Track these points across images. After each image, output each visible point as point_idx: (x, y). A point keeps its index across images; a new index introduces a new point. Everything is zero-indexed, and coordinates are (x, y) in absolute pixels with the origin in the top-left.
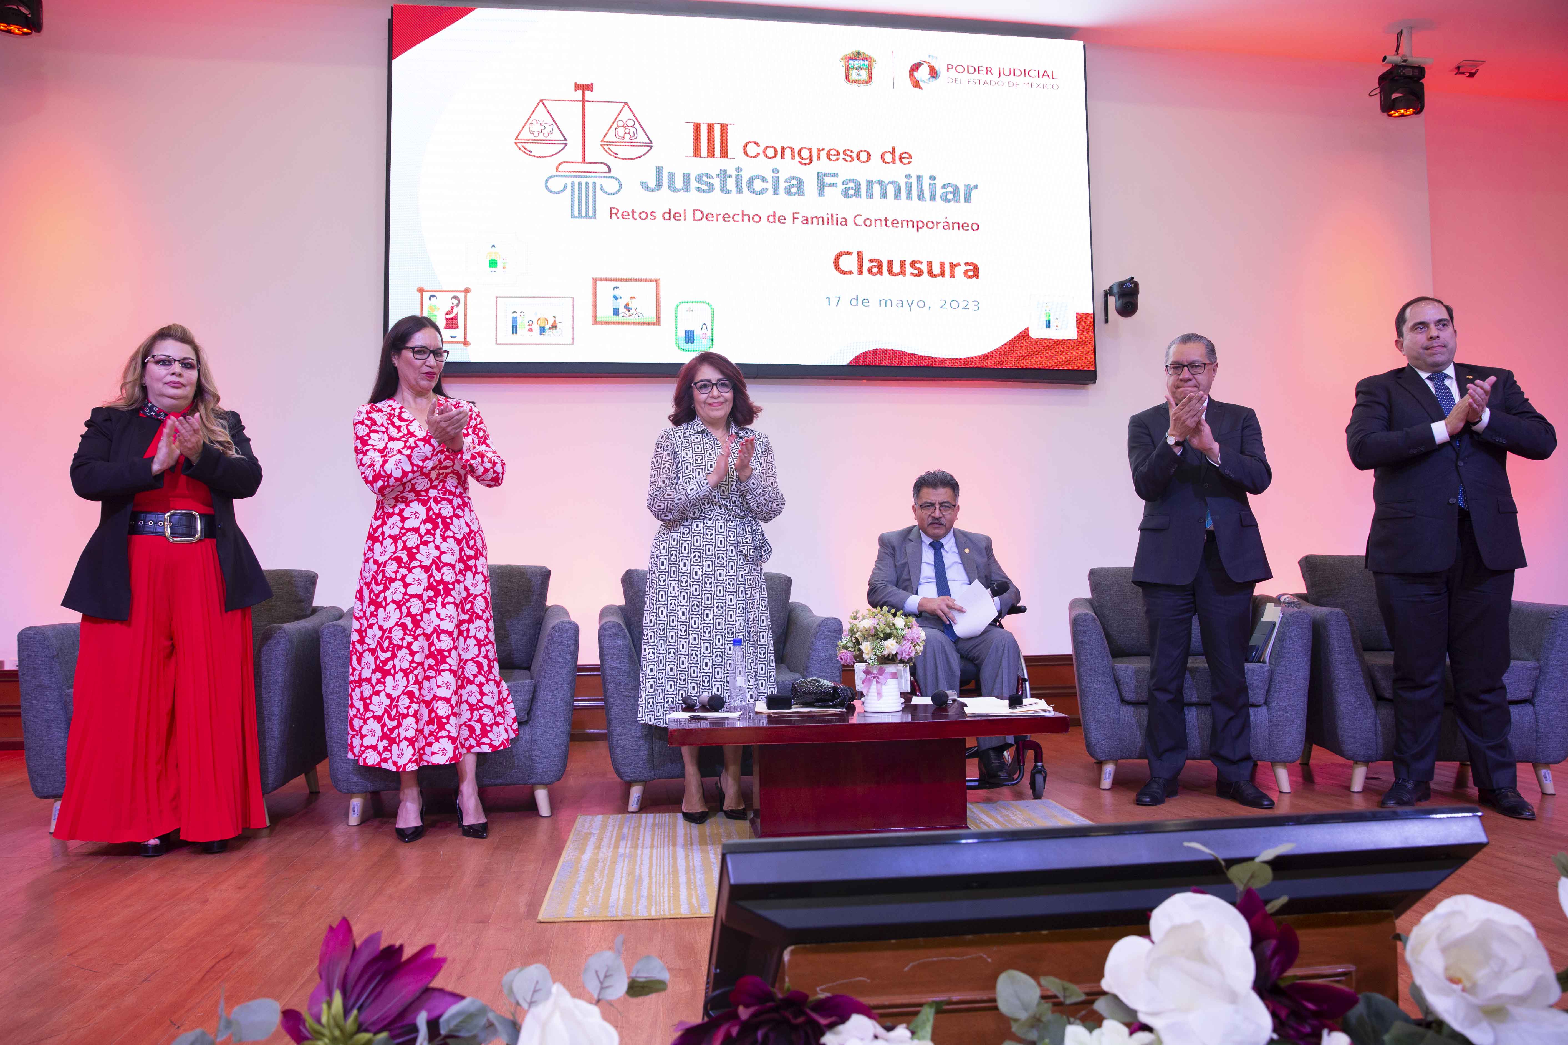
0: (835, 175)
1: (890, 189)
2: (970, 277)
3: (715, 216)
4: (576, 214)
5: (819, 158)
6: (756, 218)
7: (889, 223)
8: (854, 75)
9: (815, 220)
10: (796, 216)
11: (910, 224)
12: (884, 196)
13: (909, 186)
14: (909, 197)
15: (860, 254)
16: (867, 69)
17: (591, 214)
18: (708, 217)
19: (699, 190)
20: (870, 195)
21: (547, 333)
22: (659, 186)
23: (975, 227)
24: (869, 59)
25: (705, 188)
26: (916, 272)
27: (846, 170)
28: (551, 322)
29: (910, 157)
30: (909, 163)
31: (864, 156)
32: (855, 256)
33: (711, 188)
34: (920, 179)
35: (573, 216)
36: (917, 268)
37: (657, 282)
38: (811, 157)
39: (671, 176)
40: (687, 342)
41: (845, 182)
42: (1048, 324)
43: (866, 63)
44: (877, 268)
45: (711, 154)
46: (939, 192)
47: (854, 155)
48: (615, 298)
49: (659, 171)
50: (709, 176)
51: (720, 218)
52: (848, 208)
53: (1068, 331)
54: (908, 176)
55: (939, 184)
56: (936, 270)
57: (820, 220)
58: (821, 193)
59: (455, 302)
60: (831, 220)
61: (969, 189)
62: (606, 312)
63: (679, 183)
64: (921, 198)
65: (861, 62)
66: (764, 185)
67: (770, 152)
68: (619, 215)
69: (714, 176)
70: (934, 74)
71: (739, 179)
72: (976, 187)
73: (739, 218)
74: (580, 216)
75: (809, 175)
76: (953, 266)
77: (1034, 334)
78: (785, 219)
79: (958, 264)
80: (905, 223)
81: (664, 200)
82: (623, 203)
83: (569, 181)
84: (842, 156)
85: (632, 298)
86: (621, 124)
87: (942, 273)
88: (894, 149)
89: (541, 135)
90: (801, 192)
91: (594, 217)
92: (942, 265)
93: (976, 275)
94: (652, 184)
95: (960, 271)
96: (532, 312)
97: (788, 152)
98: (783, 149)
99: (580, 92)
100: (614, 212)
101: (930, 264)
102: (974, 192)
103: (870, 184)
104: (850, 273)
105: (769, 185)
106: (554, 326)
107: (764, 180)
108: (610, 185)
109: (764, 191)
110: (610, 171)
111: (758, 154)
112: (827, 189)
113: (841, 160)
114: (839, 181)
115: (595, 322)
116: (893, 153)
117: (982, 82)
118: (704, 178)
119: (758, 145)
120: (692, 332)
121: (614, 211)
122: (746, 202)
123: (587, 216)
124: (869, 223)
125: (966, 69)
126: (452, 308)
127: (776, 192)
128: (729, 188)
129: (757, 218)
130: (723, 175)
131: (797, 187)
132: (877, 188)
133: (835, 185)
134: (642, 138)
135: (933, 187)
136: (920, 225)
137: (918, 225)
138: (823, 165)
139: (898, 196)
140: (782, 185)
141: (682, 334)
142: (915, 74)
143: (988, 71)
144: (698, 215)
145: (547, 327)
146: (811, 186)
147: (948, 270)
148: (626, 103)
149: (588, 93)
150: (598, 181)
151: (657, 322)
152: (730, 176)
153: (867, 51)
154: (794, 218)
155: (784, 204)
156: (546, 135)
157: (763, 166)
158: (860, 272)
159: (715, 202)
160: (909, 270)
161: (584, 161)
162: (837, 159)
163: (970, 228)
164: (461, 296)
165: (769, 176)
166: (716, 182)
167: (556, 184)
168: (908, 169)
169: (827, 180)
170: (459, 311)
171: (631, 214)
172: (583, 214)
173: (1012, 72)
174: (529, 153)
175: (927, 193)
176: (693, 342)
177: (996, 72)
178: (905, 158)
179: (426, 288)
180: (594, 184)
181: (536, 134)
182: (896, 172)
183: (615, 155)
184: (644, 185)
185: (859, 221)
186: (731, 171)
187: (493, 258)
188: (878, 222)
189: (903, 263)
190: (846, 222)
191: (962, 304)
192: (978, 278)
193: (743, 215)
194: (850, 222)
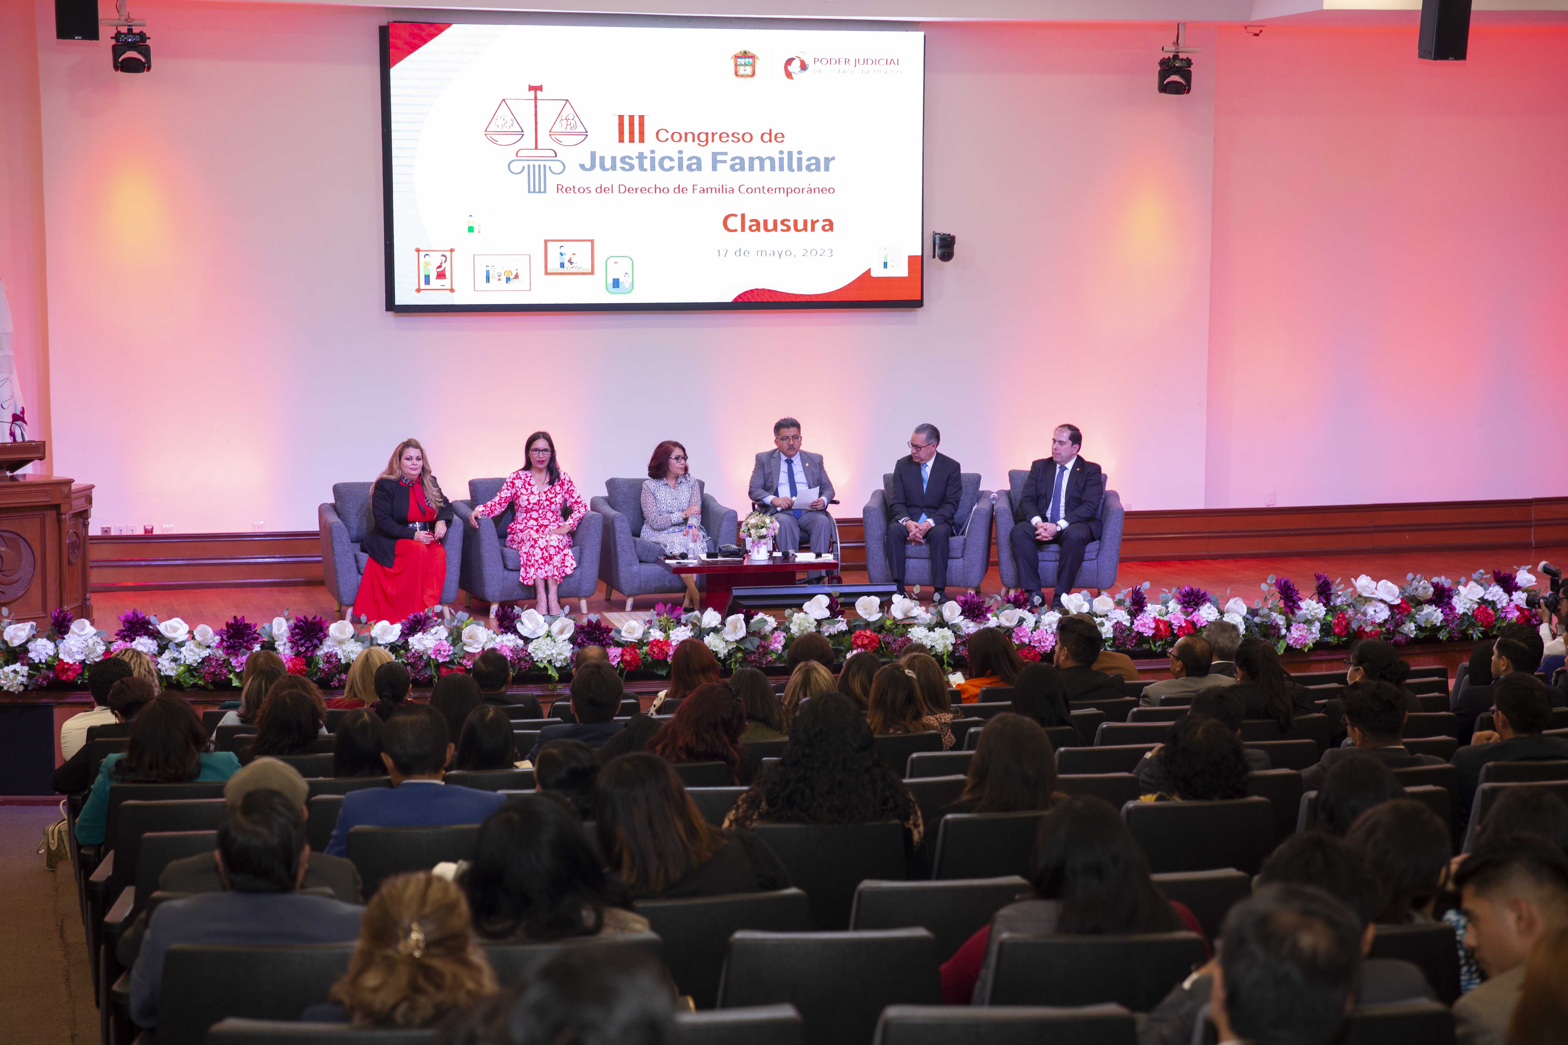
0: (726, 154)
1: (767, 163)
2: (826, 231)
3: (634, 189)
4: (532, 190)
5: (713, 141)
7: (766, 191)
8: (741, 70)
9: (709, 190)
10: (695, 187)
11: (782, 190)
12: (762, 168)
13: (781, 159)
14: (781, 169)
15: (743, 216)
16: (751, 65)
17: (542, 190)
18: (630, 190)
19: (623, 169)
20: (751, 168)
22: (593, 167)
23: (832, 191)
24: (753, 57)
25: (627, 167)
26: (785, 228)
27: (734, 149)
28: (514, 274)
29: (783, 136)
30: (782, 141)
31: (747, 138)
32: (739, 217)
33: (632, 167)
34: (790, 154)
35: (529, 192)
36: (786, 225)
37: (592, 241)
38: (707, 140)
39: (602, 159)
40: (614, 287)
41: (733, 159)
42: (885, 265)
43: (751, 60)
44: (756, 226)
45: (632, 140)
46: (805, 163)
47: (740, 137)
48: (561, 254)
49: (593, 154)
50: (631, 158)
51: (639, 190)
52: (734, 179)
53: (898, 270)
54: (781, 152)
55: (805, 157)
56: (801, 226)
57: (714, 190)
58: (714, 168)
60: (722, 190)
61: (828, 160)
62: (555, 265)
63: (608, 164)
64: (790, 169)
65: (747, 60)
66: (672, 164)
67: (676, 137)
68: (564, 190)
69: (634, 158)
70: (803, 66)
71: (653, 159)
72: (833, 158)
73: (652, 190)
74: (534, 192)
75: (706, 154)
76: (814, 223)
77: (874, 274)
78: (687, 190)
79: (818, 221)
80: (778, 190)
81: (598, 177)
82: (566, 181)
83: (526, 164)
84: (731, 138)
86: (564, 118)
87: (805, 229)
88: (770, 130)
89: (504, 127)
90: (699, 168)
91: (545, 192)
92: (805, 222)
93: (831, 229)
94: (588, 166)
95: (818, 226)
96: (499, 267)
97: (690, 136)
98: (686, 134)
99: (533, 92)
100: (560, 188)
101: (796, 222)
102: (832, 163)
103: (752, 160)
104: (735, 230)
105: (675, 164)
107: (671, 159)
108: (557, 167)
109: (672, 168)
110: (556, 156)
111: (667, 139)
112: (719, 165)
113: (730, 141)
114: (727, 158)
115: (547, 273)
116: (770, 134)
117: (841, 72)
118: (627, 160)
119: (667, 132)
120: (618, 279)
122: (658, 177)
123: (540, 192)
124: (750, 191)
125: (829, 61)
127: (681, 168)
128: (645, 167)
129: (666, 190)
130: (641, 157)
131: (696, 164)
132: (757, 163)
133: (725, 162)
134: (580, 129)
135: (800, 160)
136: (789, 191)
138: (716, 146)
139: (773, 168)
140: (685, 163)
141: (610, 281)
142: (789, 67)
143: (847, 61)
144: (622, 189)
146: (707, 163)
147: (809, 226)
148: (567, 100)
149: (538, 92)
150: (548, 164)
151: (592, 273)
152: (646, 157)
153: (752, 50)
154: (694, 189)
155: (686, 178)
156: (508, 127)
157: (670, 149)
158: (743, 229)
159: (635, 178)
160: (780, 227)
161: (536, 148)
162: (727, 141)
163: (827, 192)
165: (676, 156)
166: (635, 162)
167: (516, 167)
168: (780, 147)
169: (719, 158)
171: (572, 189)
172: (537, 190)
173: (866, 61)
174: (495, 142)
175: (795, 165)
176: (618, 287)
177: (852, 62)
178: (779, 137)
179: (419, 249)
180: (545, 166)
181: (500, 127)
182: (772, 150)
183: (559, 142)
184: (582, 166)
185: (743, 189)
186: (647, 154)
187: (471, 225)
188: (757, 190)
189: (775, 222)
190: (733, 191)
191: (820, 252)
192: (832, 231)
193: (656, 188)
194: (736, 190)
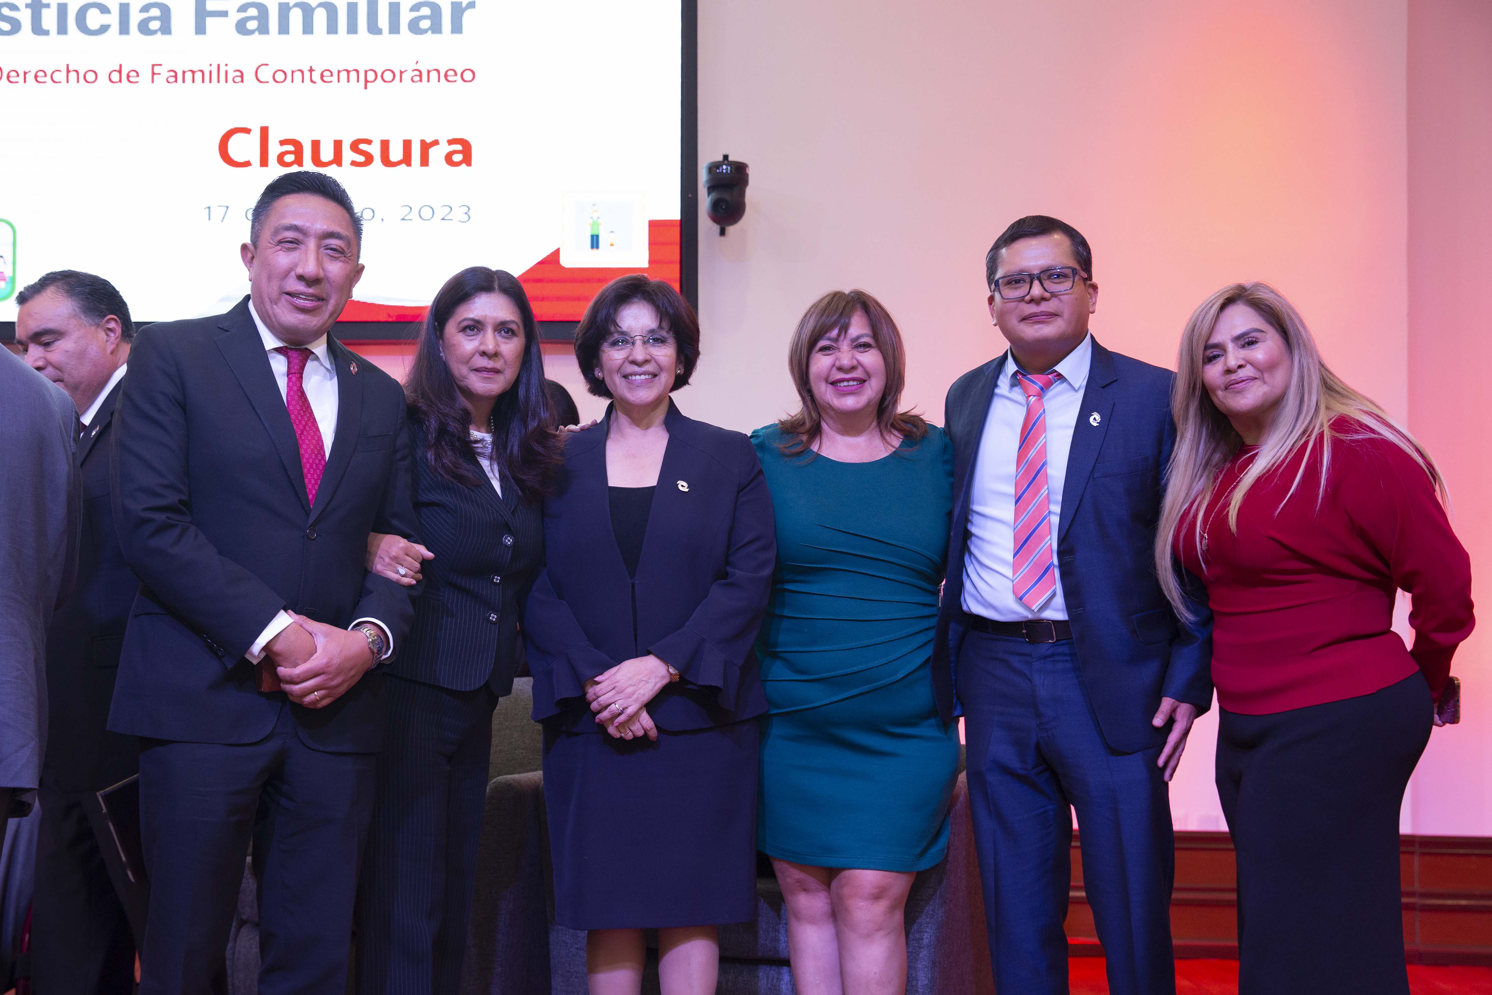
1: (320, 17)
2: (457, 164)
3: (22, 75)
6: (89, 77)
7: (316, 76)
9: (189, 75)
10: (157, 69)
11: (353, 75)
12: (308, 28)
13: (352, 9)
14: (352, 29)
15: (264, 132)
18: (10, 77)
20: (284, 28)
23: (468, 76)
26: (361, 159)
32: (256, 135)
36: (362, 152)
41: (243, 8)
42: (595, 241)
44: (294, 154)
46: (406, 17)
50: (13, 7)
51: (30, 77)
52: (245, 52)
53: (630, 252)
56: (396, 154)
57: (198, 75)
58: (200, 29)
60: (214, 75)
61: (458, 11)
64: (374, 29)
66: (105, 19)
69: (22, 6)
71: (62, 10)
73: (60, 77)
76: (426, 147)
77: (567, 261)
78: (138, 76)
79: (436, 143)
80: (344, 75)
87: (407, 160)
90: (166, 29)
92: (407, 145)
93: (467, 160)
95: (437, 154)
101: (385, 145)
102: (468, 15)
103: (285, 8)
104: (247, 164)
105: (113, 19)
107: (104, 10)
109: (105, 28)
112: (210, 21)
114: (231, 6)
122: (73, 49)
124: (281, 76)
127: (124, 29)
128: (45, 25)
131: (160, 20)
132: (296, 16)
133: (224, 14)
135: (395, 9)
136: (371, 76)
137: (367, 77)
139: (332, 28)
140: (136, 17)
146: (183, 17)
147: (415, 153)
152: (48, 6)
154: (153, 74)
155: (137, 50)
158: (263, 162)
159: (22, 51)
160: (348, 155)
163: (458, 78)
165: (114, 3)
169: (211, 5)
175: (383, 22)
185: (265, 74)
188: (298, 75)
189: (338, 145)
190: (242, 76)
191: (440, 212)
192: (469, 164)
193: (68, 71)
194: (249, 76)
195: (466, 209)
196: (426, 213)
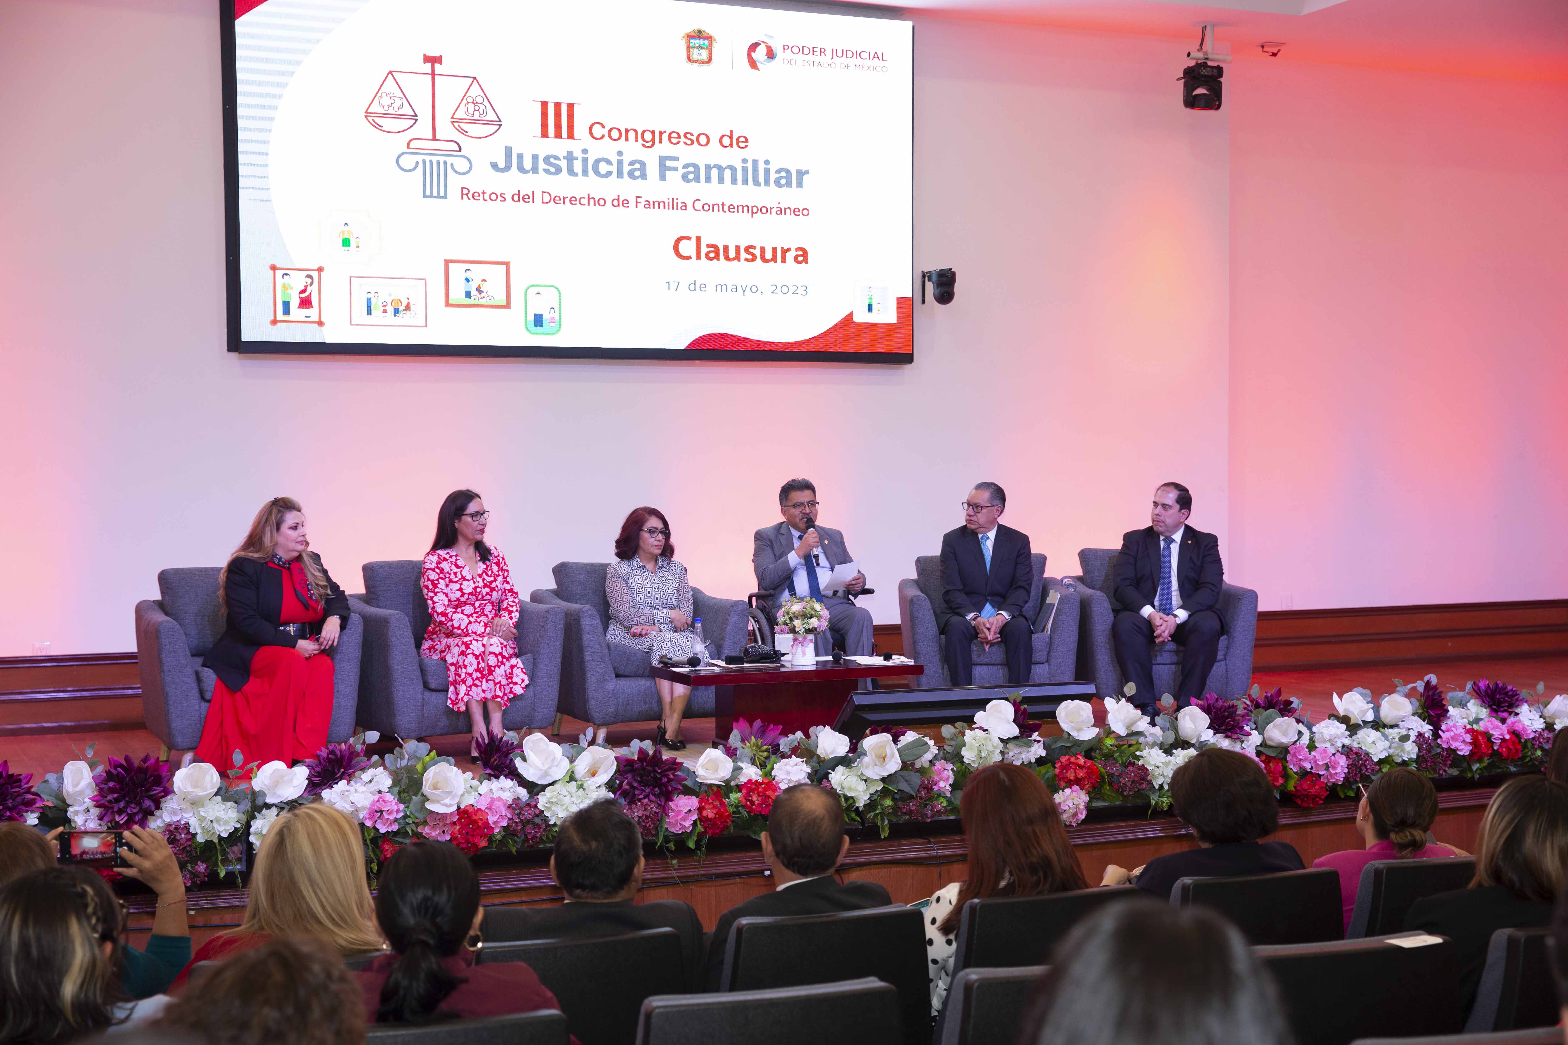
0: (676, 159)
1: (728, 174)
2: (800, 262)
3: (562, 199)
4: (428, 193)
5: (660, 142)
6: (600, 202)
7: (726, 208)
8: (695, 54)
9: (656, 204)
10: (639, 200)
11: (746, 209)
12: (721, 180)
13: (745, 170)
14: (745, 182)
15: (698, 239)
16: (707, 48)
17: (442, 194)
18: (555, 200)
19: (547, 171)
20: (708, 180)
21: (401, 314)
22: (508, 167)
23: (805, 212)
24: (709, 38)
25: (553, 170)
26: (750, 257)
27: (687, 154)
28: (405, 304)
29: (747, 141)
30: (746, 146)
31: (703, 140)
32: (694, 240)
33: (559, 170)
34: (755, 162)
35: (425, 196)
36: (751, 254)
37: (507, 264)
38: (653, 141)
39: (520, 157)
40: (536, 326)
41: (686, 166)
42: (870, 308)
43: (706, 42)
44: (715, 252)
45: (558, 135)
46: (773, 177)
47: (694, 138)
48: (467, 280)
49: (508, 150)
50: (558, 159)
51: (567, 201)
52: (688, 192)
53: (888, 315)
54: (745, 161)
55: (773, 168)
56: (769, 255)
57: (662, 205)
58: (663, 177)
59: (309, 281)
60: (671, 205)
61: (801, 174)
62: (457, 295)
63: (528, 164)
64: (756, 182)
65: (702, 41)
66: (609, 168)
67: (615, 135)
68: (470, 195)
69: (562, 158)
70: (771, 55)
71: (585, 161)
72: (807, 172)
73: (584, 201)
74: (431, 196)
75: (651, 157)
76: (785, 252)
77: (857, 319)
78: (628, 203)
79: (789, 250)
80: (740, 208)
81: (513, 182)
82: (474, 184)
83: (420, 158)
84: (683, 139)
85: (485, 280)
86: (470, 100)
87: (774, 259)
88: (731, 132)
89: (391, 108)
90: (644, 176)
91: (445, 197)
92: (774, 250)
93: (805, 261)
94: (502, 165)
95: (790, 256)
96: (385, 293)
97: (632, 134)
98: (627, 131)
99: (429, 65)
100: (465, 193)
101: (763, 249)
102: (806, 178)
103: (708, 168)
104: (689, 258)
105: (614, 168)
106: (408, 308)
107: (609, 162)
108: (461, 165)
109: (609, 174)
110: (460, 150)
111: (603, 136)
112: (668, 173)
113: (681, 143)
114: (679, 164)
115: (448, 304)
116: (731, 137)
117: (816, 64)
118: (552, 160)
119: (604, 127)
120: (541, 316)
121: (465, 191)
122: (591, 185)
123: (438, 197)
124: (708, 207)
125: (801, 50)
126: (306, 287)
127: (620, 174)
128: (576, 170)
129: (602, 202)
130: (570, 157)
131: (639, 171)
132: (715, 173)
133: (676, 169)
134: (491, 116)
135: (767, 171)
136: (755, 210)
137: (754, 211)
138: (664, 148)
139: (734, 181)
140: (627, 168)
141: (531, 318)
142: (753, 54)
143: (822, 51)
144: (546, 198)
145: (401, 308)
146: (653, 170)
147: (779, 255)
148: (475, 78)
149: (437, 65)
150: (450, 160)
151: (508, 306)
152: (577, 159)
153: (709, 30)
154: (637, 202)
155: (628, 188)
156: (396, 109)
157: (607, 149)
158: (698, 257)
159: (562, 185)
160: (743, 255)
161: (434, 139)
162: (678, 143)
163: (800, 213)
164: (315, 275)
165: (614, 159)
166: (563, 164)
167: (408, 161)
168: (743, 154)
169: (669, 163)
170: (313, 290)
171: (481, 195)
172: (435, 194)
173: (845, 53)
174: (379, 127)
175: (761, 179)
176: (541, 326)
177: (829, 53)
178: (742, 142)
179: (278, 266)
180: (445, 163)
181: (386, 108)
182: (733, 157)
183: (464, 132)
184: (494, 166)
185: (698, 205)
186: (578, 153)
187: (346, 236)
188: (716, 207)
189: (738, 248)
190: (686, 206)
191: (792, 289)
192: (807, 263)
193: (589, 199)
194: (689, 206)
195: (805, 288)
196: (785, 289)
